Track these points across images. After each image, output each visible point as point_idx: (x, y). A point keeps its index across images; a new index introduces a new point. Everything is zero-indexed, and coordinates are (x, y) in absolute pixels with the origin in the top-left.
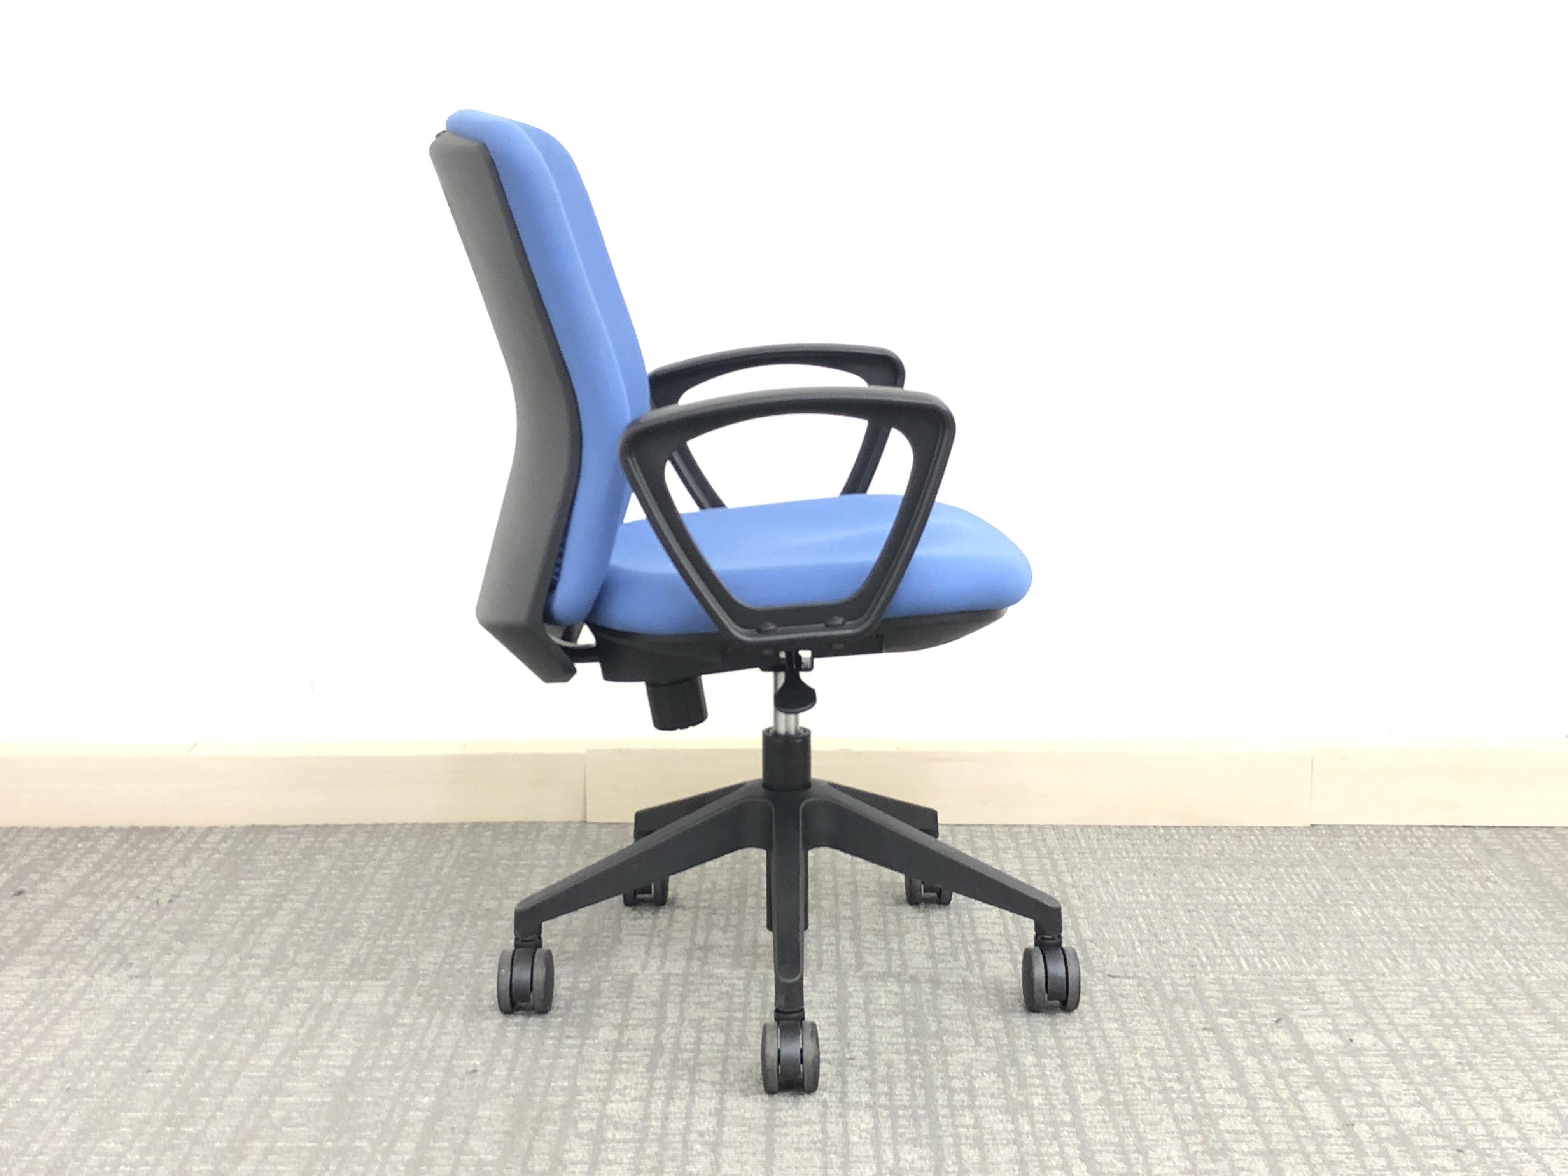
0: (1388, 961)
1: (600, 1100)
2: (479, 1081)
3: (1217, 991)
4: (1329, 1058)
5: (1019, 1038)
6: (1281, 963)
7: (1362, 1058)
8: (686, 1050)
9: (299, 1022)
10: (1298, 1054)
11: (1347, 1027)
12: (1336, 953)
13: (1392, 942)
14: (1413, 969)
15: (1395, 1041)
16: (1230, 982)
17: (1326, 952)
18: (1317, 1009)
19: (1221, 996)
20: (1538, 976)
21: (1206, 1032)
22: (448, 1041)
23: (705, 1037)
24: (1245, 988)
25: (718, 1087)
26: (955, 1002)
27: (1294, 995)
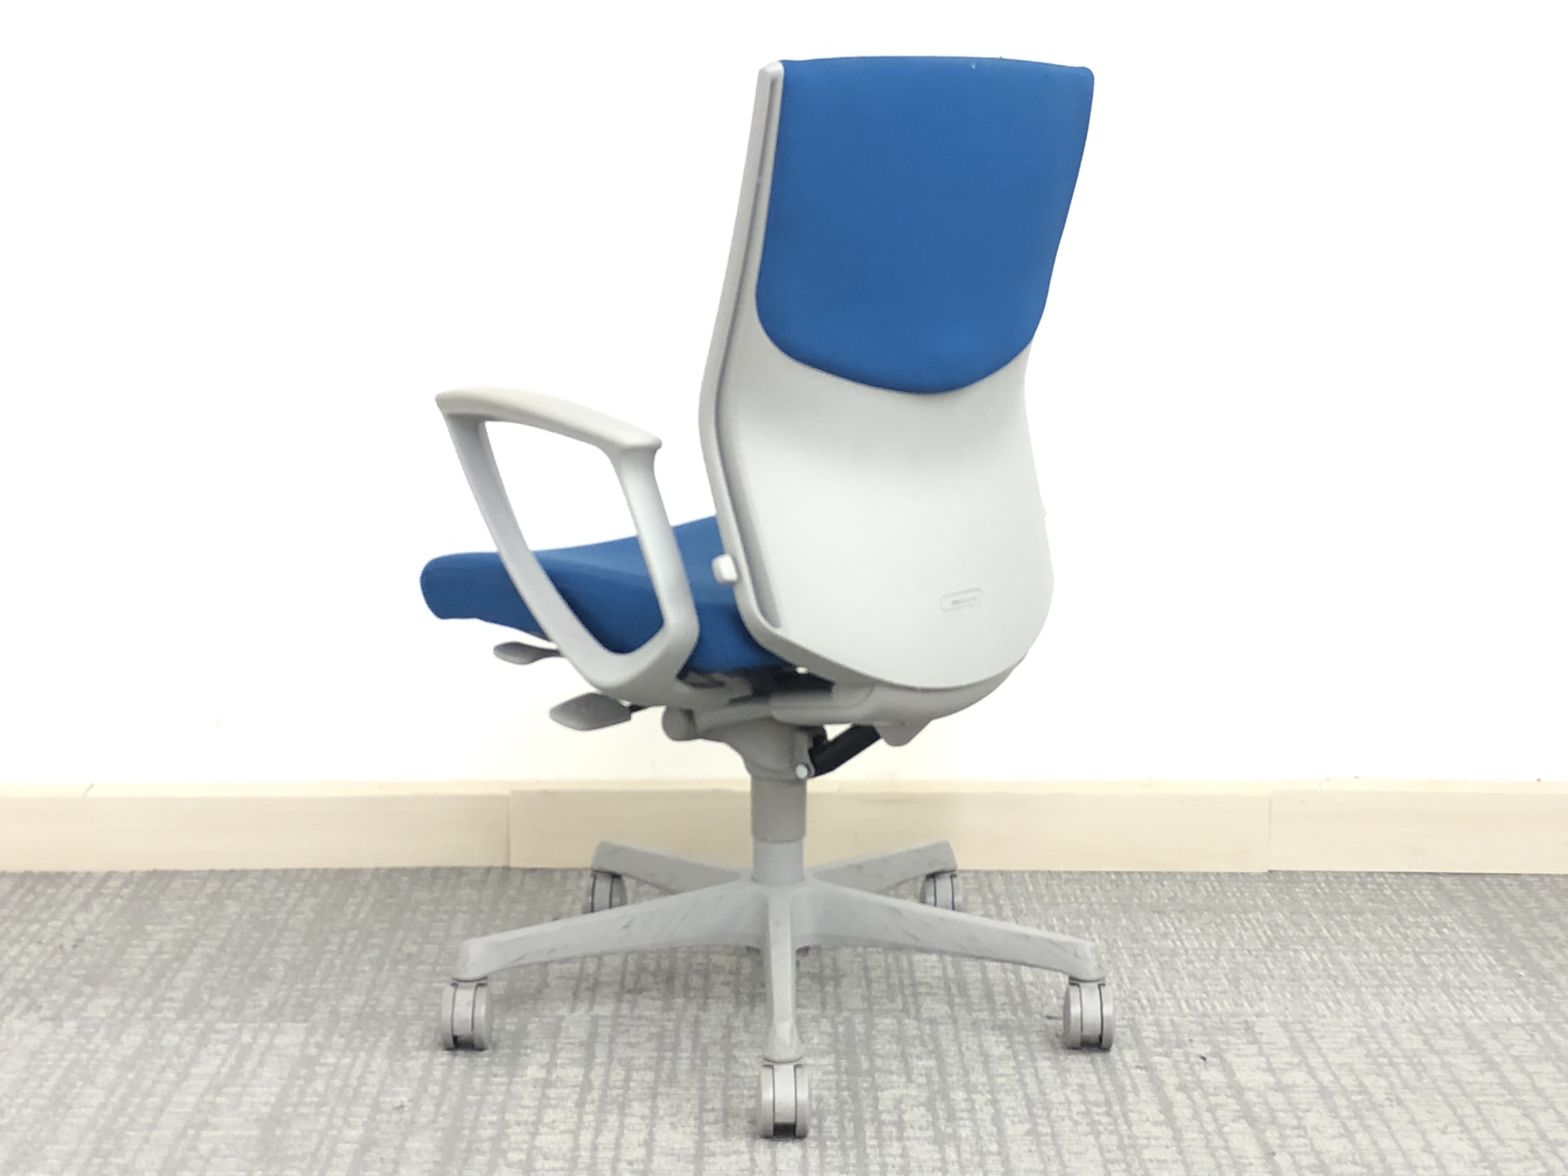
0: (1331, 1004)
1: (529, 1133)
2: (407, 1116)
3: (1154, 1032)
4: (1259, 1094)
5: (951, 1075)
6: (1222, 1005)
7: (1292, 1095)
8: (615, 1087)
9: (218, 1061)
10: (1228, 1090)
11: (1281, 1066)
12: (1279, 995)
13: (1337, 985)
14: (1355, 1012)
15: (1326, 1078)
16: (1168, 1023)
17: (1269, 995)
18: (1254, 1049)
19: (1157, 1036)
20: (1480, 1018)
21: (1139, 1071)
22: (373, 1080)
23: (635, 1075)
24: (1182, 1029)
25: (647, 1121)
26: (889, 1042)
27: (1232, 1035)
